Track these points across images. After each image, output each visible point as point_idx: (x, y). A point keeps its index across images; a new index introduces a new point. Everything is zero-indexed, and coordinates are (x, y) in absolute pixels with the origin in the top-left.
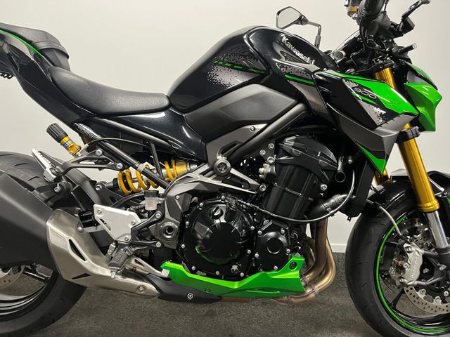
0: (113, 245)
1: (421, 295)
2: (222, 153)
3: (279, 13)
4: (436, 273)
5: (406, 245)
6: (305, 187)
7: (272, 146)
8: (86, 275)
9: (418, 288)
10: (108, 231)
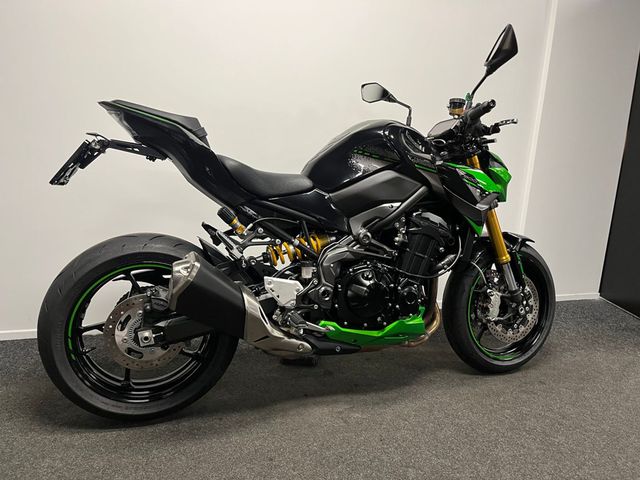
0: (278, 311)
1: (499, 328)
2: (364, 226)
3: (363, 86)
4: (510, 310)
5: (489, 291)
6: (429, 250)
7: (403, 219)
8: (267, 337)
9: (497, 323)
10: (276, 298)
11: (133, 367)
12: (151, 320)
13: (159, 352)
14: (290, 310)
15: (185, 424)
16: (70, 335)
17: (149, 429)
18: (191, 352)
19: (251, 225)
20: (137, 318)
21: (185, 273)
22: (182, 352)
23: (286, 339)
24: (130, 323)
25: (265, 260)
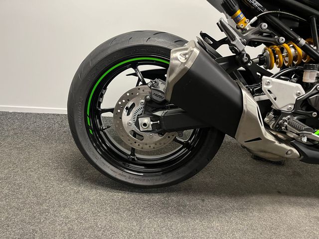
8: (260, 139)
10: (273, 100)
11: (135, 146)
12: (150, 109)
13: (157, 137)
14: (286, 115)
15: (174, 199)
16: (88, 114)
17: (146, 197)
18: (183, 141)
19: (255, 18)
20: (140, 106)
21: (183, 60)
22: (175, 140)
23: (277, 143)
24: (134, 110)
25: (261, 62)
